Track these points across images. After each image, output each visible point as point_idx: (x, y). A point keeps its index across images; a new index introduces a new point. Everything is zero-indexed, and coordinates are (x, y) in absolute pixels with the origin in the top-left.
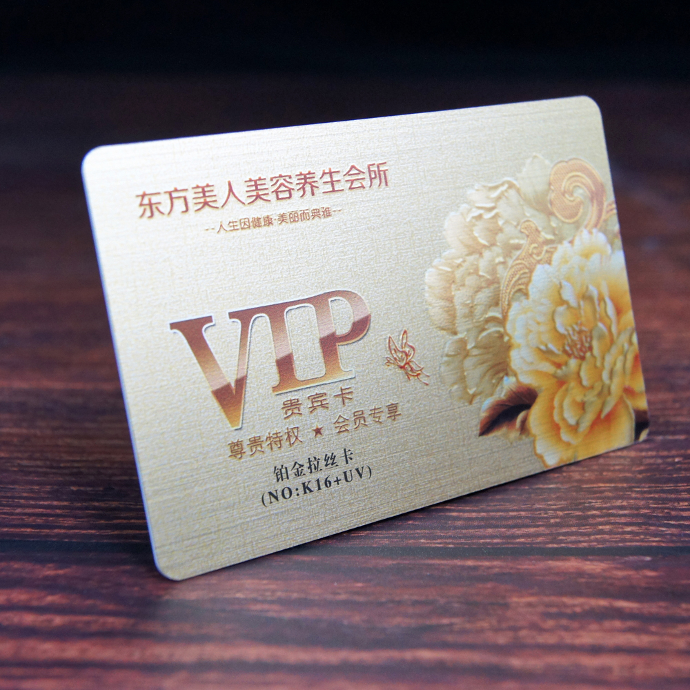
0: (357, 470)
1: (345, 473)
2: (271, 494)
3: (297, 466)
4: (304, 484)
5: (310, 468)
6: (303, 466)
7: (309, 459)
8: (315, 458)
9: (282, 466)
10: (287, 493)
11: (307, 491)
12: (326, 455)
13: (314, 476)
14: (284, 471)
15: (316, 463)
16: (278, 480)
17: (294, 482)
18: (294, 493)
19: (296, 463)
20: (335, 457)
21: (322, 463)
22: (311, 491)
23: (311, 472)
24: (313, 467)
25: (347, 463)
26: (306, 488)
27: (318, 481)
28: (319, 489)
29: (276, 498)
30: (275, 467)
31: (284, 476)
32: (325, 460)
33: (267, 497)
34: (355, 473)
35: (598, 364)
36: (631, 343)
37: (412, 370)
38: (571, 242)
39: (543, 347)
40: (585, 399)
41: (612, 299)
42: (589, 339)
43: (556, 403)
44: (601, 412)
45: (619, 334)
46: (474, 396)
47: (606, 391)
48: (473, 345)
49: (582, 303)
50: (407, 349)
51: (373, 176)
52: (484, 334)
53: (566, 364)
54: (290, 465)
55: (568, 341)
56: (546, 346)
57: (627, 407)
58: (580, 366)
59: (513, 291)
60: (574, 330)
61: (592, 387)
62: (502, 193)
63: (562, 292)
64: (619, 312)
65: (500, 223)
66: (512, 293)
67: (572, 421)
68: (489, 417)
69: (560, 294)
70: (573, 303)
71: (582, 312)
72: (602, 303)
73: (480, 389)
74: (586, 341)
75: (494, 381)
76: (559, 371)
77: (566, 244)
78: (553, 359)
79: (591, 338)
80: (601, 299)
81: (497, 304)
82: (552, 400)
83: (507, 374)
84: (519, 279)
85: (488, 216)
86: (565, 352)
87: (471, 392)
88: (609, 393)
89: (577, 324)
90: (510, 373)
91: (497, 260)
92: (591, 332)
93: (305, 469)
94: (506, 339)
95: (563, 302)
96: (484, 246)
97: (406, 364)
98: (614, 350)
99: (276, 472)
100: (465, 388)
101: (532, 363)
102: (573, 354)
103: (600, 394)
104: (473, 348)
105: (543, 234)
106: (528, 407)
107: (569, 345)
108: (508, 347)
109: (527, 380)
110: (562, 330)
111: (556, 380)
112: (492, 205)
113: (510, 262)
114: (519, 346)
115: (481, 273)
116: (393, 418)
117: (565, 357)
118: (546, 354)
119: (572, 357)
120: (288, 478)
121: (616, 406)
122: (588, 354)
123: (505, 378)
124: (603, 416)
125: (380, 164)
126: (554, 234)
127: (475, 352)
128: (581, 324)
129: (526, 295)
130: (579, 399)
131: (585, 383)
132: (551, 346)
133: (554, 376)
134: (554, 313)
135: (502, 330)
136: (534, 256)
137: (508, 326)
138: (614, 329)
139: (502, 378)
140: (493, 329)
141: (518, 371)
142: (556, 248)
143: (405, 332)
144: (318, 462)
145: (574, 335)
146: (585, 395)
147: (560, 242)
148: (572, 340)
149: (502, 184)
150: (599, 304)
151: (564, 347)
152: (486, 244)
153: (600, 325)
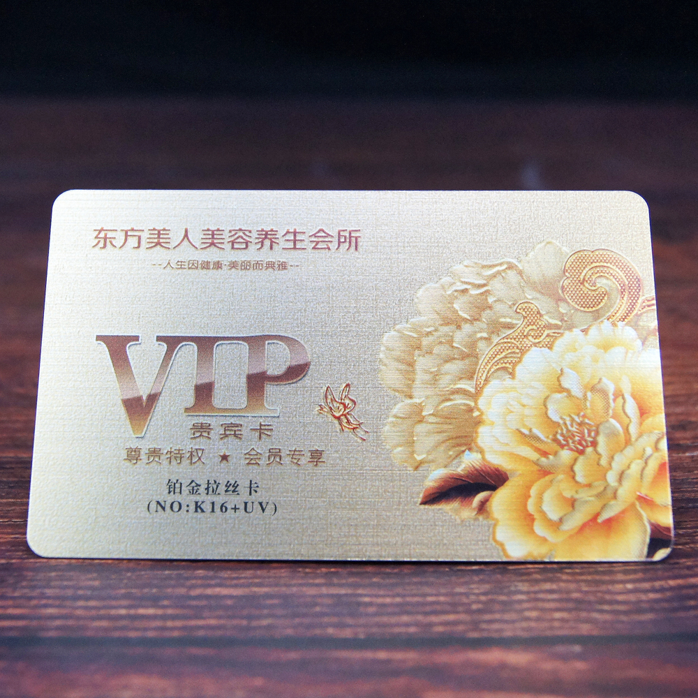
0: (261, 504)
1: (246, 504)
2: (158, 503)
3: (193, 484)
4: (197, 503)
5: (207, 489)
6: (200, 486)
7: (208, 481)
8: (215, 482)
9: (177, 480)
10: (176, 507)
11: (199, 510)
12: (228, 482)
13: (210, 498)
14: (178, 485)
15: (215, 486)
16: (169, 492)
17: (187, 499)
18: (184, 508)
19: (192, 481)
20: (238, 485)
21: (222, 488)
22: (203, 511)
23: (207, 494)
24: (211, 489)
25: (250, 494)
26: (198, 507)
27: (213, 503)
28: (213, 511)
29: (164, 509)
30: (170, 480)
31: (178, 490)
32: (226, 486)
33: (153, 505)
34: (257, 506)
35: (604, 462)
36: (656, 449)
37: (348, 422)
38: (585, 331)
39: (526, 432)
40: (577, 496)
41: (634, 397)
42: (593, 434)
43: (533, 492)
44: (598, 515)
45: (640, 435)
46: (421, 462)
47: (609, 493)
48: (431, 412)
49: (589, 394)
50: (347, 402)
51: (342, 240)
52: (448, 404)
53: (556, 454)
54: (185, 482)
55: (562, 429)
56: (530, 430)
57: (640, 517)
58: (576, 460)
59: (495, 368)
60: (573, 420)
61: (589, 486)
62: (499, 273)
63: (561, 379)
64: (643, 412)
65: (491, 300)
66: (492, 370)
67: (554, 516)
68: (437, 488)
69: (559, 381)
70: (577, 391)
71: (588, 404)
72: (620, 400)
73: (430, 457)
74: (589, 435)
75: (451, 453)
76: (543, 459)
77: (576, 331)
78: (538, 445)
79: (597, 433)
80: (619, 394)
81: (471, 378)
82: (529, 488)
83: (470, 449)
84: (505, 357)
85: (474, 292)
86: (555, 440)
87: (419, 458)
88: (615, 497)
89: (578, 415)
90: (475, 448)
91: (479, 335)
92: (598, 426)
93: (202, 489)
94: (476, 414)
95: (561, 389)
96: (465, 320)
97: (342, 415)
98: (629, 451)
99: (170, 484)
100: (413, 452)
101: (507, 444)
102: (568, 444)
103: (599, 496)
104: (430, 415)
105: (546, 317)
106: (494, 488)
107: (562, 435)
108: (478, 422)
109: (496, 460)
110: (555, 418)
111: (536, 468)
112: (482, 282)
113: (495, 340)
114: (492, 423)
115: (455, 345)
116: (315, 463)
117: (555, 447)
118: (528, 438)
119: (566, 448)
120: (181, 493)
121: (623, 512)
122: (589, 450)
123: (467, 452)
124: (600, 520)
125: (353, 231)
126: (562, 320)
127: (432, 419)
128: (584, 416)
129: (512, 375)
130: (568, 494)
131: (578, 478)
132: (536, 431)
133: (536, 463)
134: (547, 398)
135: (472, 404)
136: (530, 338)
137: (482, 402)
138: (633, 430)
139: (464, 451)
140: (459, 400)
141: (486, 449)
142: (562, 334)
143: (348, 385)
144: (217, 486)
145: (572, 426)
146: (577, 492)
147: (570, 328)
148: (568, 431)
149: (501, 264)
150: (614, 400)
151: (555, 435)
152: (469, 318)
153: (612, 421)
